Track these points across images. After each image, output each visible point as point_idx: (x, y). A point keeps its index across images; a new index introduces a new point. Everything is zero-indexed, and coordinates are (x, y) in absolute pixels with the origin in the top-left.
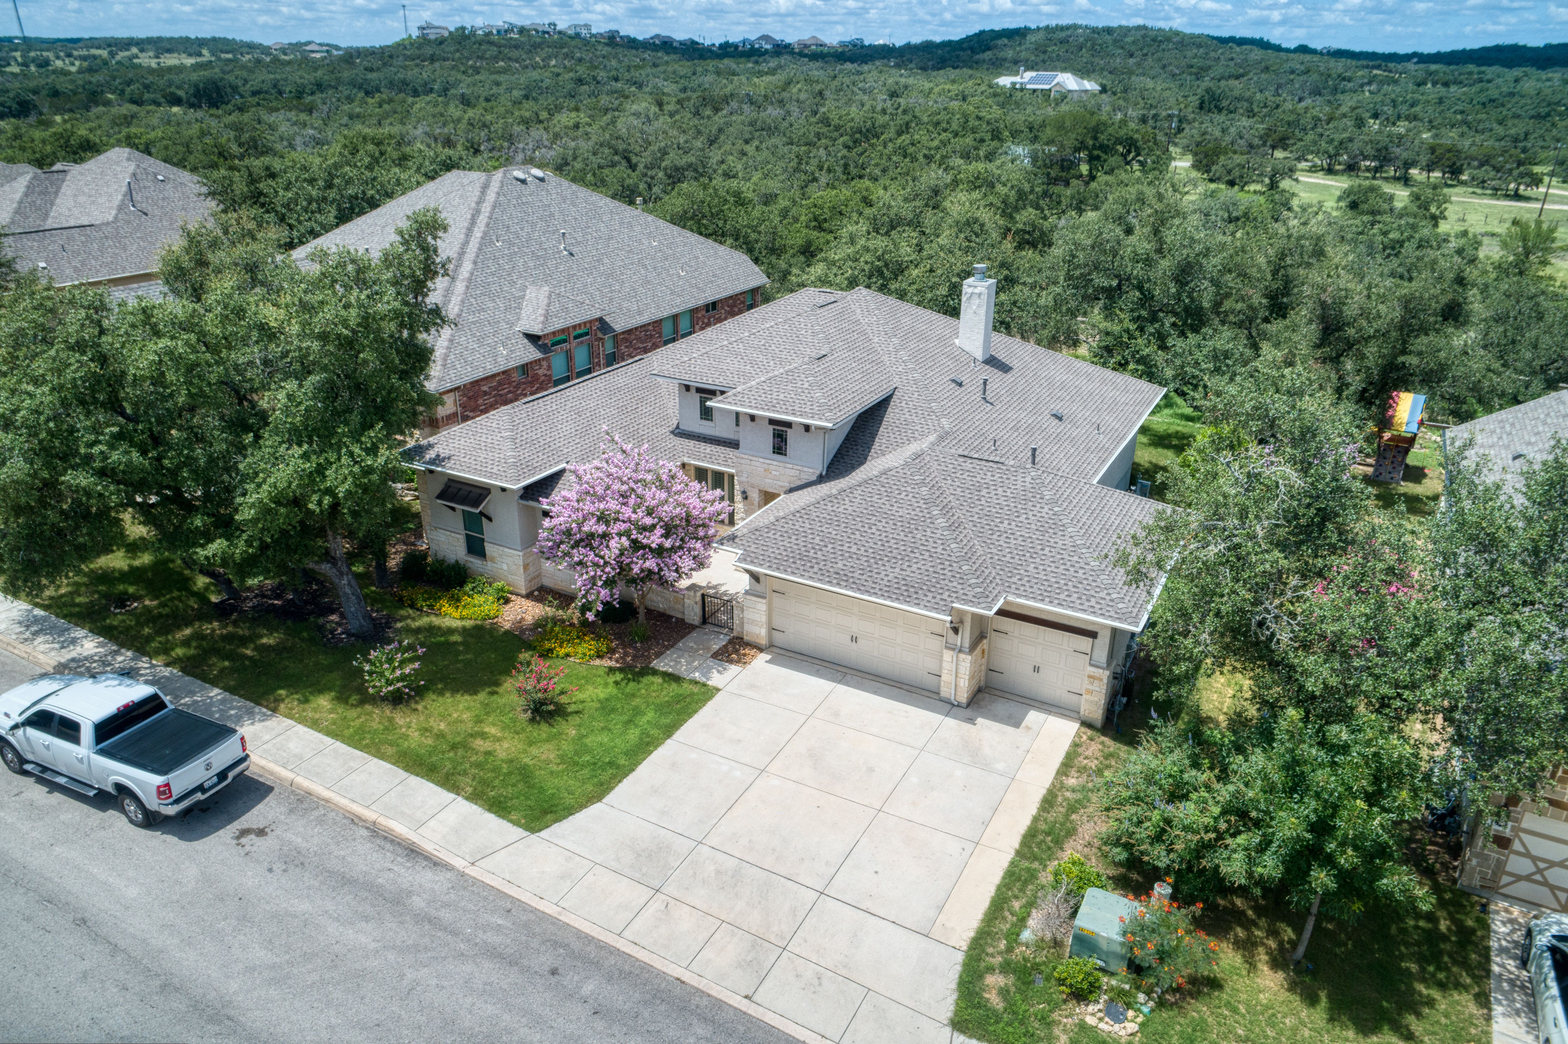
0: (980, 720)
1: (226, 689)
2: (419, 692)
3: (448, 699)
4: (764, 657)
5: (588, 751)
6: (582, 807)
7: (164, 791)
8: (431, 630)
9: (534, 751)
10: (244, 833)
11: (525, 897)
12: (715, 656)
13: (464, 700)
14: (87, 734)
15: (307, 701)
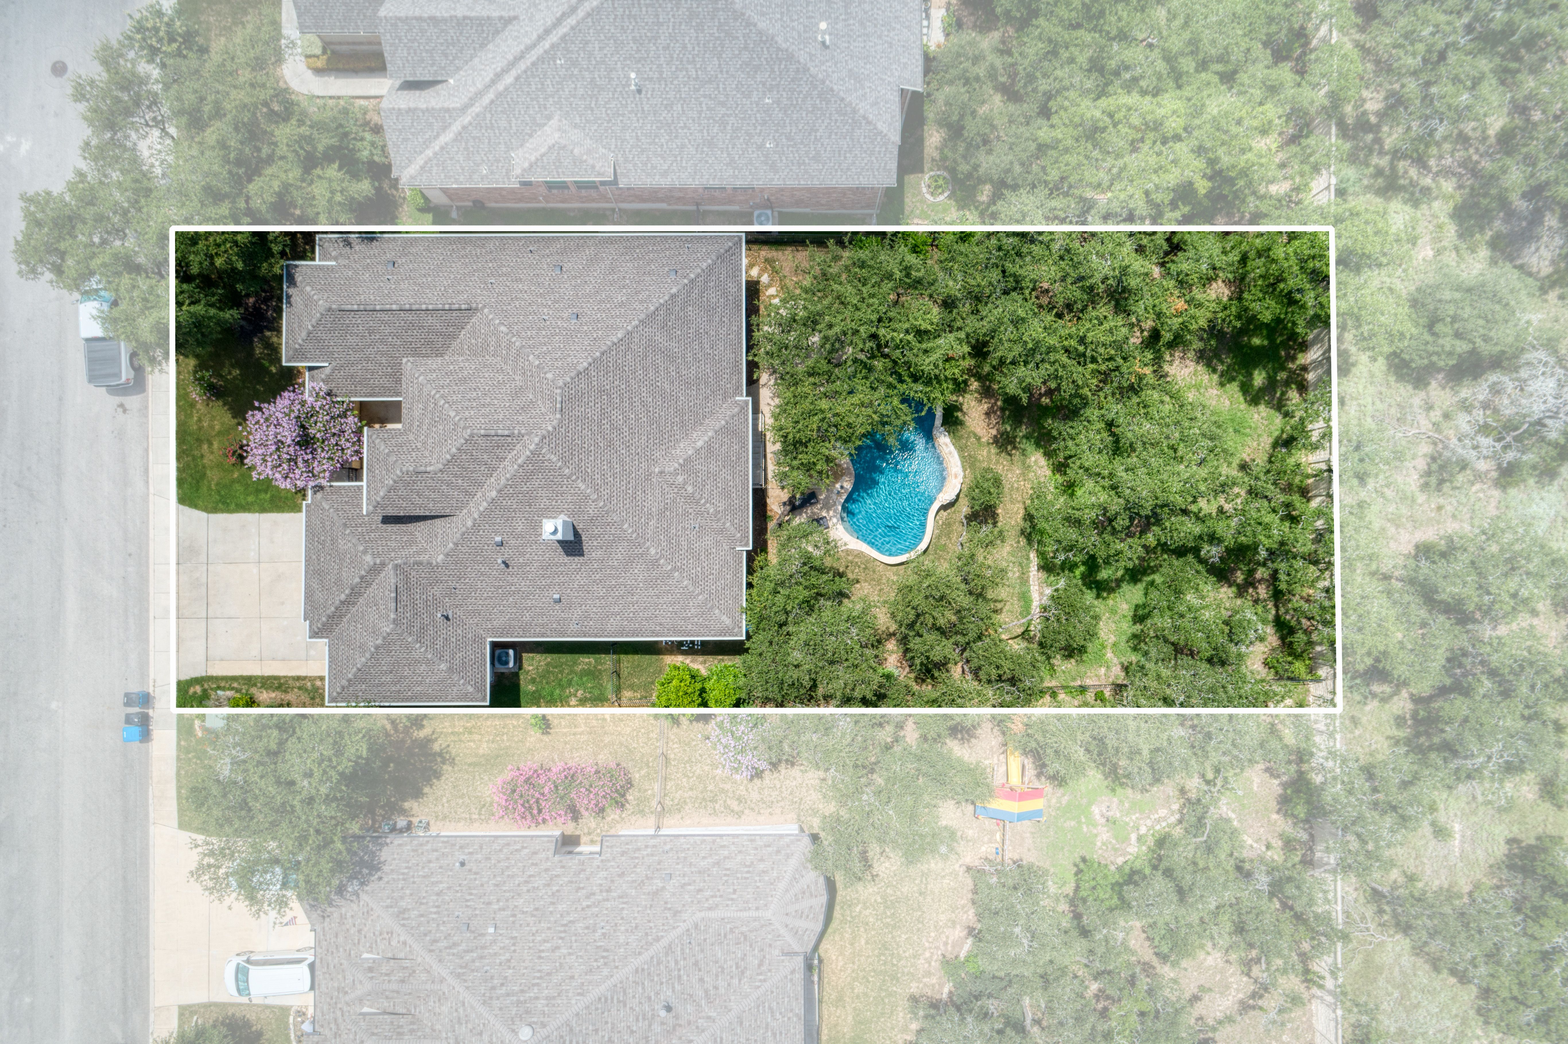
5: (228, 490)
10: (122, 406)
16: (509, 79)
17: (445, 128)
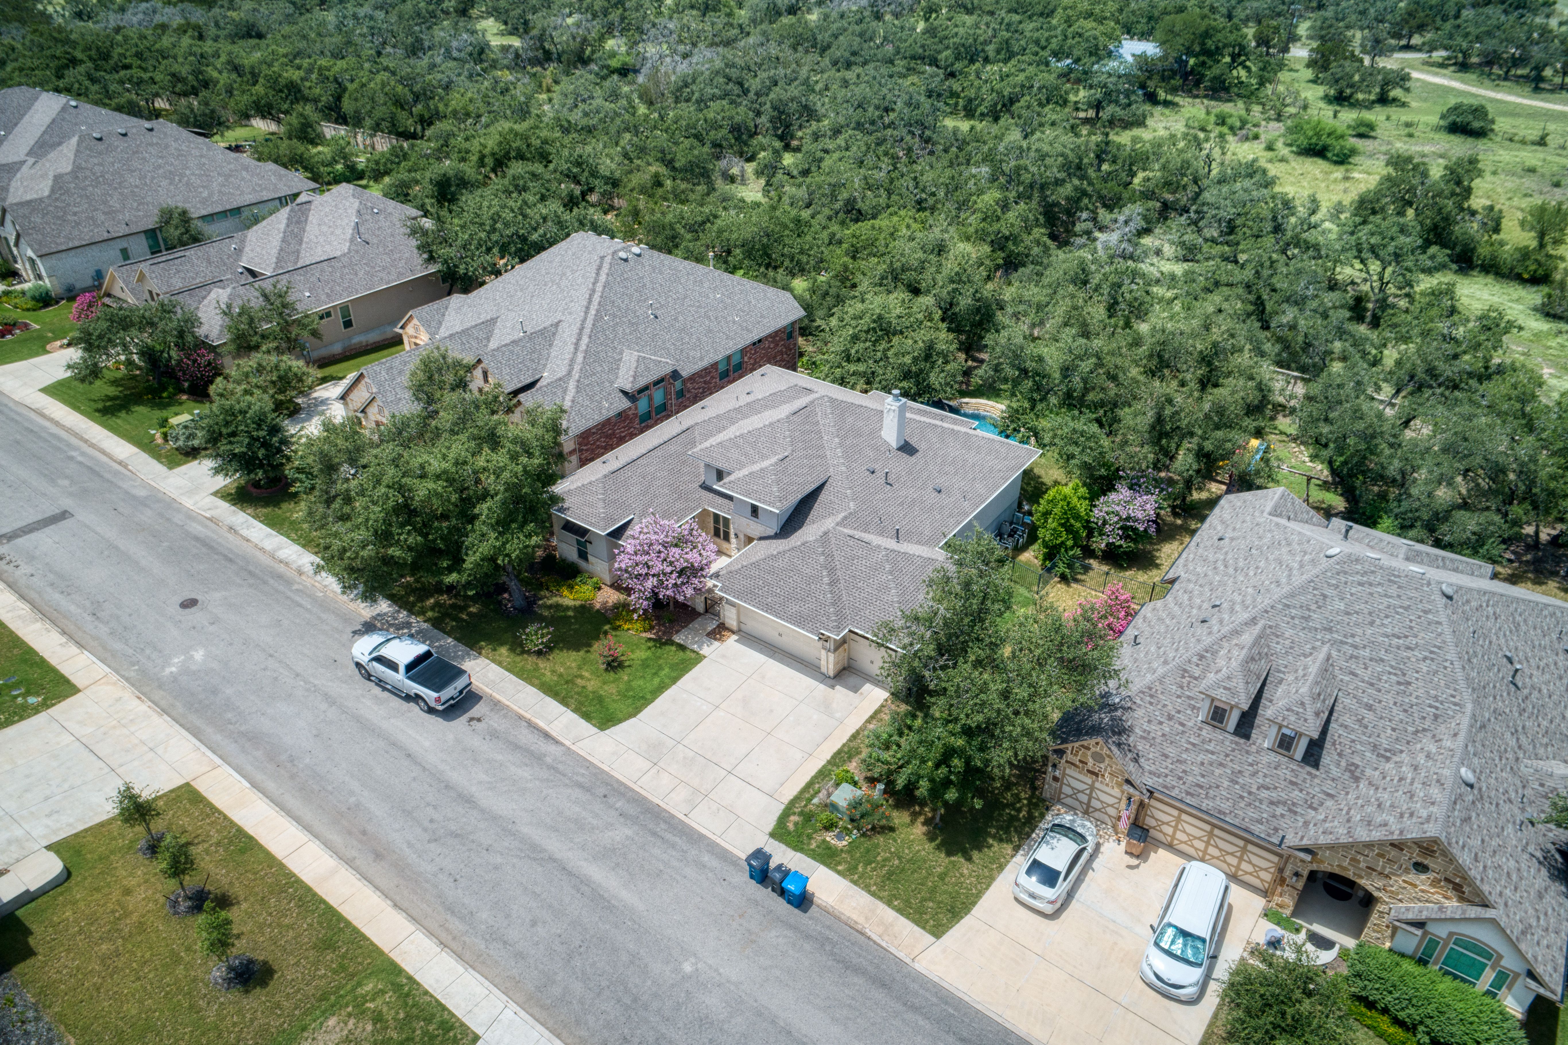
0: (838, 687)
1: (455, 639)
2: (551, 649)
3: (565, 654)
4: (735, 637)
5: (632, 689)
6: (626, 719)
7: (438, 700)
8: (558, 606)
9: (606, 687)
10: (472, 719)
11: (596, 762)
12: (709, 635)
13: (573, 654)
14: (402, 669)
15: (495, 650)
16: (585, 340)
17: (565, 391)
